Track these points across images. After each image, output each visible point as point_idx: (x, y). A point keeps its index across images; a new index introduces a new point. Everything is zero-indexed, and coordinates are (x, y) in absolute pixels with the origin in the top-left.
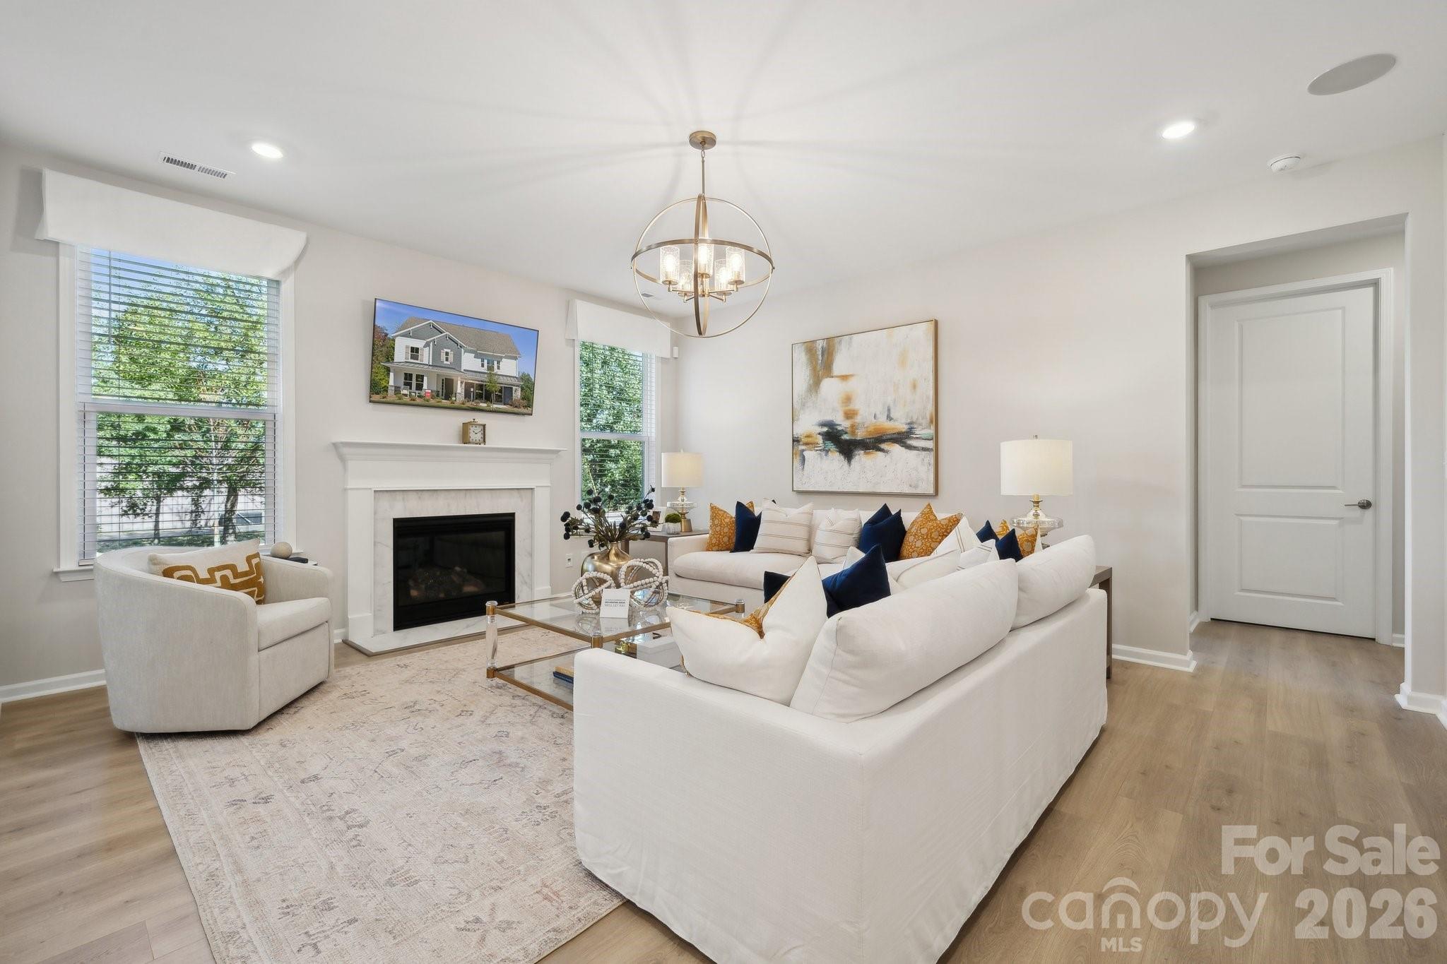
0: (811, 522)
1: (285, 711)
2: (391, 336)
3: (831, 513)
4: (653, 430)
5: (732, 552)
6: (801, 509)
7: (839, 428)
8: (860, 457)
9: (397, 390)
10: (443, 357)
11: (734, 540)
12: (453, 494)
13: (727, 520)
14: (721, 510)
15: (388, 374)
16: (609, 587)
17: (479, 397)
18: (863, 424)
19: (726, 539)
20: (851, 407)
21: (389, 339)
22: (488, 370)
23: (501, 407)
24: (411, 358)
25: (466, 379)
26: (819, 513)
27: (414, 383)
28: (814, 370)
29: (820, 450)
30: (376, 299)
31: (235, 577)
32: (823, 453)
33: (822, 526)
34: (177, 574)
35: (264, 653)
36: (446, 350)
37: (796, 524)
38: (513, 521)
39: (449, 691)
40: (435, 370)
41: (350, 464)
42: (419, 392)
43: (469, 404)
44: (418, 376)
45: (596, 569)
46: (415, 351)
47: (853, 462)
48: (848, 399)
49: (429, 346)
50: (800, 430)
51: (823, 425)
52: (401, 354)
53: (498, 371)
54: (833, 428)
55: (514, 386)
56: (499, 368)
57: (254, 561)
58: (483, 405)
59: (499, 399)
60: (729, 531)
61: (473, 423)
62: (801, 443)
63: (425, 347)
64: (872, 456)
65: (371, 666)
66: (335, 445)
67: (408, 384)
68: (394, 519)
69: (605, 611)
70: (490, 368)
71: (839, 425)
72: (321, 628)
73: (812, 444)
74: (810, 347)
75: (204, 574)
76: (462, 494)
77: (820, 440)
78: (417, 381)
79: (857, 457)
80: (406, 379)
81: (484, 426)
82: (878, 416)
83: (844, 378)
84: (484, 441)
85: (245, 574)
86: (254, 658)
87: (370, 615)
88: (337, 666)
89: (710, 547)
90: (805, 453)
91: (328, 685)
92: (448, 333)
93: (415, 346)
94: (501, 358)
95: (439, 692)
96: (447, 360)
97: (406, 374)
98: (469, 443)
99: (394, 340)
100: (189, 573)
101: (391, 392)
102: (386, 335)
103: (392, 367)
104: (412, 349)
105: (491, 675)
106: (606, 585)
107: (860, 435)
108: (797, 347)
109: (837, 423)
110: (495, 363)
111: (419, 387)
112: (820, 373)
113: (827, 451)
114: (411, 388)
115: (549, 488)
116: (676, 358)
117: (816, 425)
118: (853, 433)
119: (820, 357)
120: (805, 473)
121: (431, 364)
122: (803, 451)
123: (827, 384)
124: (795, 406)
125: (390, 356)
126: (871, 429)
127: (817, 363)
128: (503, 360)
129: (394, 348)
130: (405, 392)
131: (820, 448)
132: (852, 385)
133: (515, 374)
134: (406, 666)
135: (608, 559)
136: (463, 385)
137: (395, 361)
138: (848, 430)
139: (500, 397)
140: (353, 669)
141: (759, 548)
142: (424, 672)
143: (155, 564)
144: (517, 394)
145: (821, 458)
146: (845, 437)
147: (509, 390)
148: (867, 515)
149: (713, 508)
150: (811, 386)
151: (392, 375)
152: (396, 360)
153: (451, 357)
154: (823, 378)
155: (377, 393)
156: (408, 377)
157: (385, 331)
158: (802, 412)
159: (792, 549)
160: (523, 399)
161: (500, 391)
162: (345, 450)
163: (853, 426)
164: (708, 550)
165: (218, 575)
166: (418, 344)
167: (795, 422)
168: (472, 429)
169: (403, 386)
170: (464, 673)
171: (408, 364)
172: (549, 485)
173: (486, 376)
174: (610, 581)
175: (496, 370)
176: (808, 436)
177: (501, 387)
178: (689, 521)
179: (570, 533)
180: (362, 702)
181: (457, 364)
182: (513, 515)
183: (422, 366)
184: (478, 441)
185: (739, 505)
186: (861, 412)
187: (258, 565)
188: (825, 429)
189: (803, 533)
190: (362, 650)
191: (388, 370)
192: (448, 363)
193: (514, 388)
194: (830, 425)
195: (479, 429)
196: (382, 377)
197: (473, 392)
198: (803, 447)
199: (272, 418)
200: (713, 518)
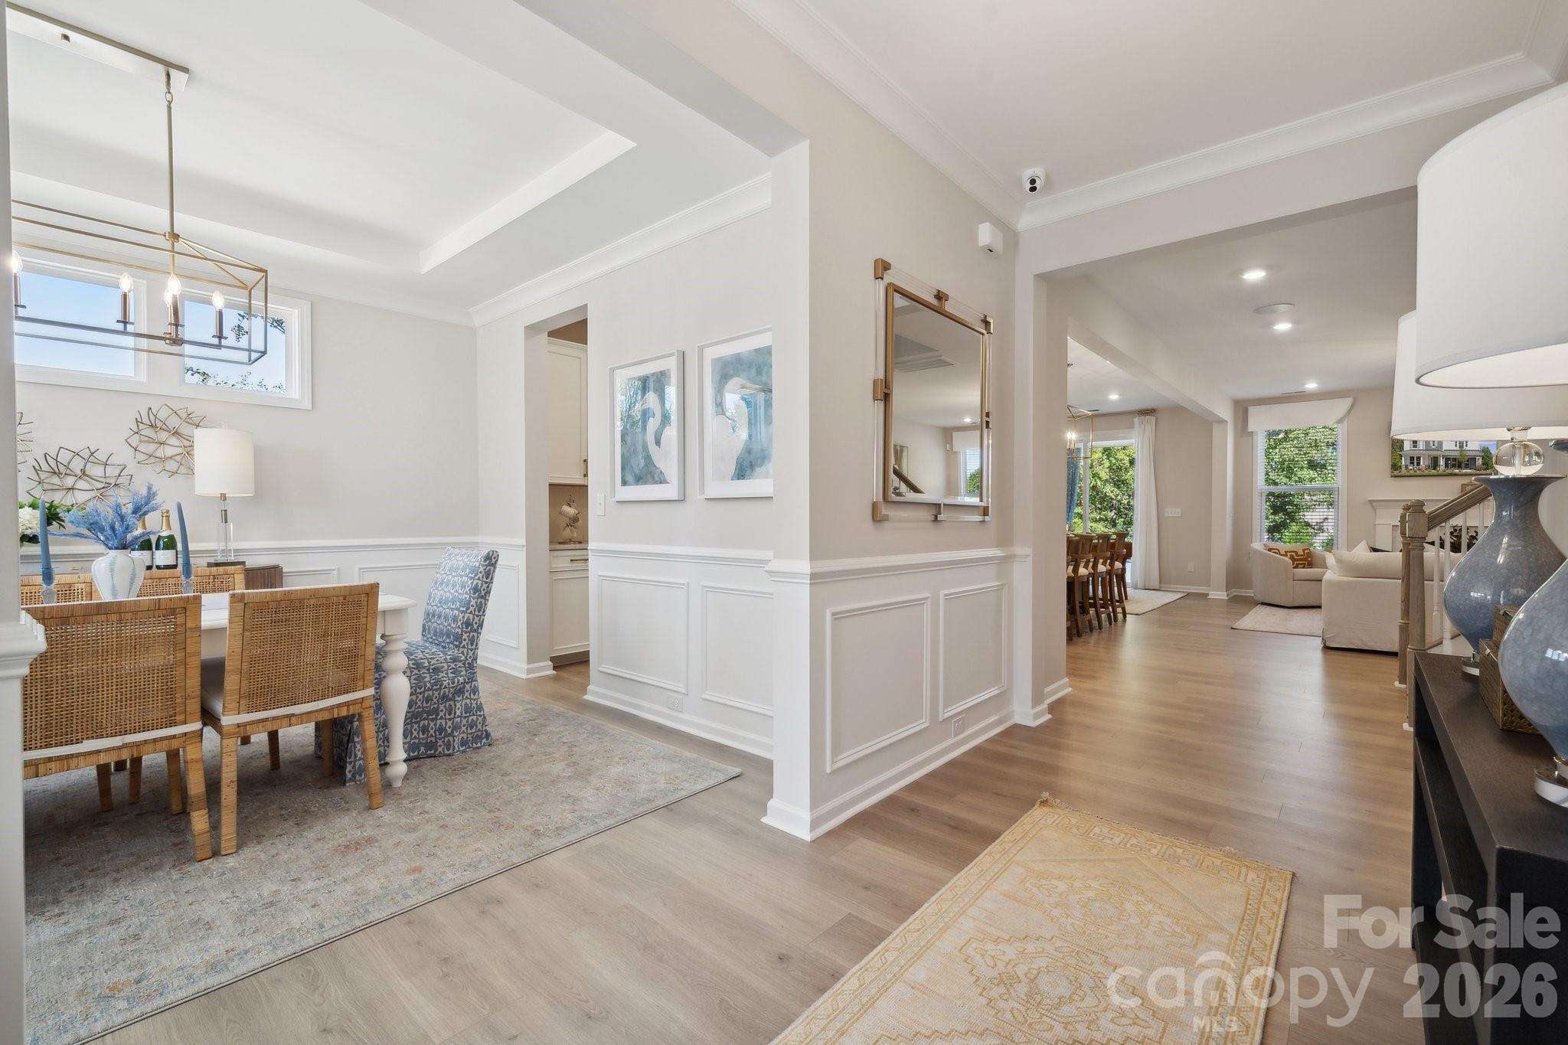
9: (1406, 467)
10: (1431, 444)
17: (1454, 466)
22: (1459, 448)
23: (1469, 471)
24: (1413, 447)
25: (1445, 456)
27: (1415, 461)
35: (1295, 582)
40: (1427, 452)
41: (1378, 511)
42: (1419, 467)
43: (1449, 471)
44: (1417, 458)
46: (1415, 443)
52: (1408, 445)
55: (1477, 456)
56: (1466, 446)
57: (1306, 551)
58: (1457, 471)
59: (1467, 466)
63: (1422, 439)
66: (1369, 501)
67: (1412, 463)
70: (1461, 447)
75: (1283, 553)
78: (1417, 460)
85: (1301, 555)
86: (1291, 582)
93: (1416, 440)
96: (1435, 445)
97: (1411, 457)
101: (1403, 469)
103: (1403, 453)
110: (1465, 443)
111: (1418, 464)
114: (1414, 465)
121: (1425, 448)
125: (1401, 448)
130: (1411, 468)
133: (1477, 448)
136: (1445, 459)
137: (1405, 450)
139: (1468, 464)
144: (1479, 462)
147: (1473, 459)
151: (1403, 459)
152: (1406, 448)
153: (1437, 443)
155: (1396, 470)
156: (1412, 459)
160: (1483, 464)
161: (1468, 461)
162: (1376, 504)
165: (1289, 554)
169: (1409, 464)
171: (1411, 451)
173: (1458, 452)
177: (1469, 458)
181: (1440, 447)
183: (1420, 451)
187: (1308, 553)
191: (1401, 456)
193: (1477, 458)
196: (1399, 460)
197: (1450, 463)
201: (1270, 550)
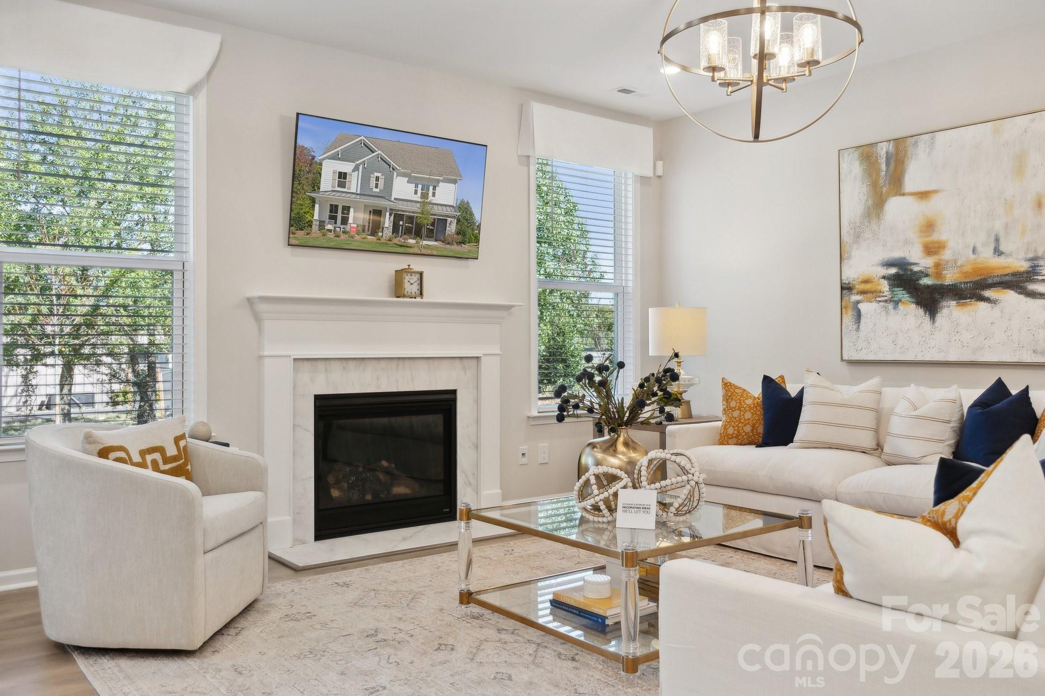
0: (879, 402)
1: (225, 632)
2: (317, 159)
3: (912, 391)
4: (630, 277)
5: (759, 446)
6: (864, 386)
7: (916, 269)
8: (950, 310)
9: (322, 224)
10: (373, 182)
11: (761, 429)
12: (383, 363)
13: (749, 402)
14: (739, 388)
15: (314, 206)
16: (625, 487)
17: (408, 231)
18: (955, 261)
19: (748, 429)
20: (935, 237)
21: (316, 163)
22: (421, 198)
23: (437, 247)
24: (339, 186)
25: (395, 210)
26: (890, 392)
27: (339, 215)
28: (874, 186)
29: (886, 301)
30: (298, 114)
31: (165, 462)
32: (891, 306)
33: (898, 410)
34: (113, 455)
35: (209, 555)
36: (376, 174)
37: (860, 407)
38: (454, 401)
39: (412, 619)
40: (363, 199)
41: (268, 325)
42: (345, 226)
44: (344, 208)
45: (598, 463)
46: (342, 176)
47: (939, 317)
48: (929, 226)
49: (358, 170)
50: (852, 273)
51: (889, 264)
52: (327, 182)
53: (433, 198)
54: (906, 270)
55: (449, 217)
57: (182, 444)
59: (430, 235)
60: (753, 419)
61: (408, 271)
62: (854, 291)
63: (353, 171)
64: (969, 308)
65: (304, 582)
66: (249, 300)
67: (333, 218)
68: (315, 395)
69: (623, 519)
70: (424, 196)
71: (915, 264)
72: (257, 530)
73: (872, 292)
74: (867, 154)
75: (137, 458)
76: (394, 363)
77: (885, 286)
78: (343, 213)
79: (945, 311)
80: (331, 212)
81: (421, 274)
82: (980, 248)
83: (923, 195)
84: (421, 294)
85: (174, 459)
86: (202, 561)
87: (288, 518)
88: (271, 579)
89: (724, 439)
90: (861, 306)
91: (262, 603)
92: (380, 152)
93: (343, 171)
94: (438, 181)
95: (400, 619)
96: (377, 186)
97: (331, 205)
98: (404, 296)
99: (321, 164)
100: (122, 454)
101: (315, 227)
102: (313, 158)
103: (317, 196)
104: (340, 173)
105: (465, 600)
106: (622, 484)
107: (950, 278)
108: (846, 154)
109: (912, 260)
110: (431, 188)
111: (345, 221)
112: (884, 190)
113: (897, 303)
114: (336, 223)
115: (498, 358)
116: (659, 177)
117: (878, 265)
118: (939, 275)
119: (883, 167)
120: (862, 334)
121: (359, 192)
122: (858, 302)
123: (894, 205)
124: (845, 238)
125: (316, 185)
126: (968, 268)
127: (878, 174)
128: (441, 184)
129: (320, 174)
130: (330, 227)
131: (886, 298)
132: (935, 203)
133: (451, 202)
134: (347, 585)
135: (615, 451)
136: (392, 218)
137: (321, 190)
138: (930, 271)
139: (432, 231)
140: (283, 585)
141: (803, 441)
142: (373, 594)
143: (90, 443)
144: (452, 228)
145: (887, 313)
146: (926, 281)
147: (442, 222)
148: (971, 395)
149: (727, 385)
150: (869, 209)
151: (317, 206)
152: (323, 187)
153: (381, 183)
154: (888, 196)
156: (334, 208)
157: (312, 154)
158: (855, 246)
159: (852, 442)
160: (458, 233)
161: (433, 224)
162: (261, 307)
163: (937, 265)
164: (721, 443)
165: (149, 458)
166: (347, 167)
167: (845, 262)
168: (407, 278)
169: (327, 220)
170: (423, 597)
171: (334, 193)
172: (499, 352)
173: (418, 205)
174: (626, 480)
175: (430, 198)
176: (866, 281)
177: (434, 219)
178: (688, 403)
179: (565, 413)
180: (311, 626)
181: (386, 193)
182: (454, 392)
183: (349, 195)
184: (413, 293)
185: (767, 380)
186: (951, 244)
187: (185, 448)
188: (893, 271)
189: (868, 419)
190: (286, 562)
191: (313, 201)
192: (378, 190)
193: (449, 220)
194: (901, 264)
195: (415, 278)
196: (307, 210)
197: (402, 226)
198: (858, 298)
199: (181, 267)
200: (727, 398)
201: (104, 453)
